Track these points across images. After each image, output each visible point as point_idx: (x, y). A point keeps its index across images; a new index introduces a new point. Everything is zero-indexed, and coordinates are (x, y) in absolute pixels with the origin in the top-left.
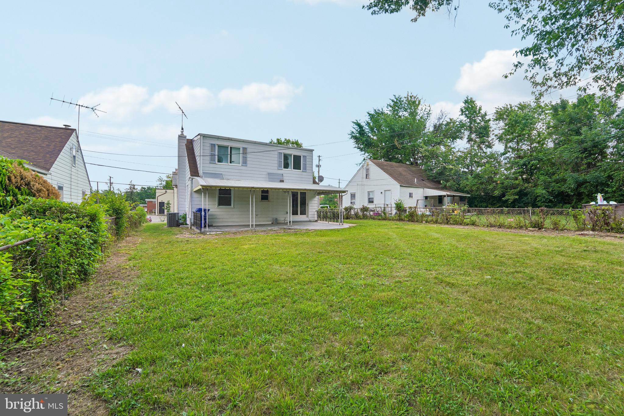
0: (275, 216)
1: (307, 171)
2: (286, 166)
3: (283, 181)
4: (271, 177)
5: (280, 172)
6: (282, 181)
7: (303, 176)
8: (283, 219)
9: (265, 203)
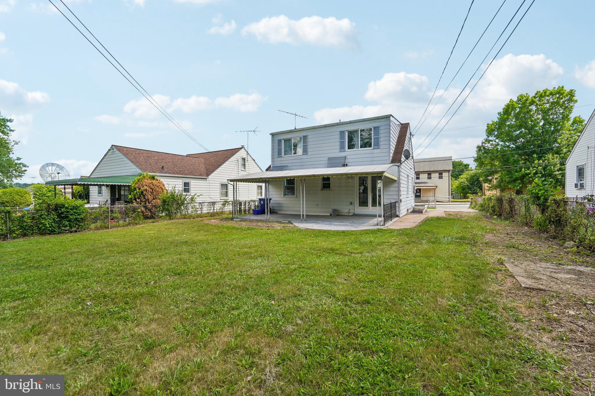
0: (336, 207)
1: (381, 147)
2: (351, 146)
3: (347, 165)
4: (332, 162)
5: (343, 154)
6: (345, 165)
7: (375, 155)
8: (348, 211)
9: (326, 192)
